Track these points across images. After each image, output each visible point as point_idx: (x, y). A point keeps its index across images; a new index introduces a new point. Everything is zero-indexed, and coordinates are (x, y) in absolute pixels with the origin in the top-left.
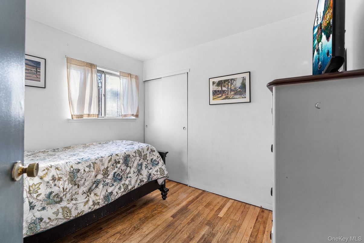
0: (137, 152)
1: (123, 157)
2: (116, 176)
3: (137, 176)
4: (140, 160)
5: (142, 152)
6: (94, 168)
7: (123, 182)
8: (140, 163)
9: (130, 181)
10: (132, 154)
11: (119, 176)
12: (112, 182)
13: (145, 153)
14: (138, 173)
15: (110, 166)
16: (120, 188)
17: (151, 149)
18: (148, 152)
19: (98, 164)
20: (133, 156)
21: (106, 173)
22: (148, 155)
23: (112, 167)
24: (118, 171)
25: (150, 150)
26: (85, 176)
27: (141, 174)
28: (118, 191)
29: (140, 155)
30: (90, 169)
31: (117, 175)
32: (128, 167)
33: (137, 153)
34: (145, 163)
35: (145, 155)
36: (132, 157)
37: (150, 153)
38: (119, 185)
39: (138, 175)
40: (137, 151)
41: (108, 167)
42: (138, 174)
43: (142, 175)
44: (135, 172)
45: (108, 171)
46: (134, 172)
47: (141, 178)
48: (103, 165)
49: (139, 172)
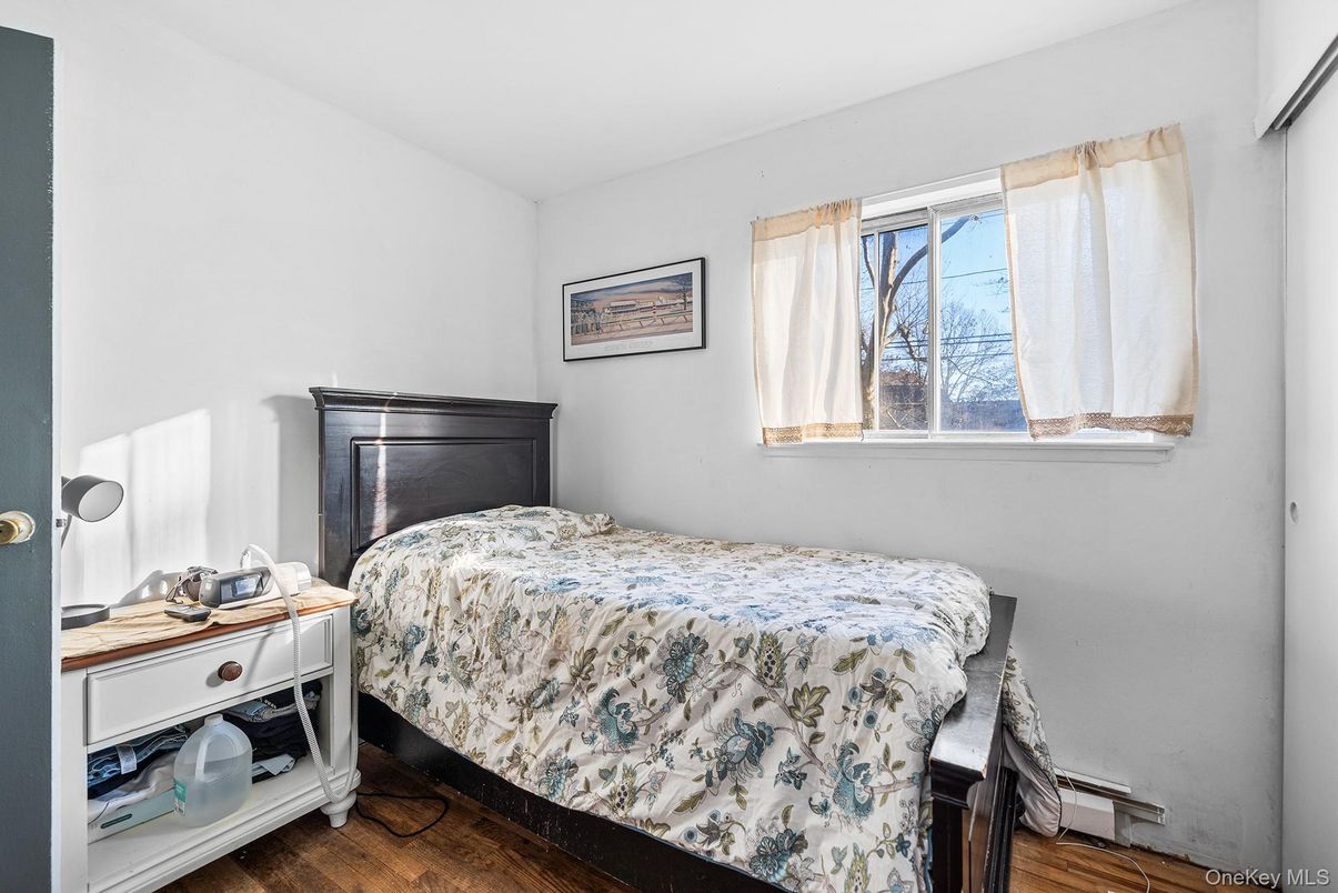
0: (756, 645)
1: (669, 636)
2: (612, 708)
3: (698, 779)
4: (758, 703)
5: (791, 663)
6: (553, 628)
7: (630, 760)
8: (754, 717)
9: (657, 783)
10: (722, 645)
11: (626, 716)
12: (594, 725)
13: (811, 678)
14: (712, 766)
15: (605, 652)
16: (606, 775)
17: (879, 675)
18: (840, 686)
19: (572, 621)
20: (722, 655)
21: (583, 675)
22: (832, 705)
23: (610, 658)
24: (625, 689)
25: (860, 675)
26: (525, 642)
27: (738, 789)
28: (596, 781)
29: (770, 674)
30: (541, 626)
31: (619, 707)
32: (681, 699)
33: (752, 654)
34: (788, 743)
35: (811, 693)
36: (715, 660)
37: (853, 695)
38: (610, 756)
39: (709, 783)
40: (758, 638)
41: (592, 652)
42: (709, 774)
43: (740, 801)
44: (704, 754)
45: (592, 669)
46: (699, 751)
47: (723, 813)
48: (583, 631)
49: (728, 770)
